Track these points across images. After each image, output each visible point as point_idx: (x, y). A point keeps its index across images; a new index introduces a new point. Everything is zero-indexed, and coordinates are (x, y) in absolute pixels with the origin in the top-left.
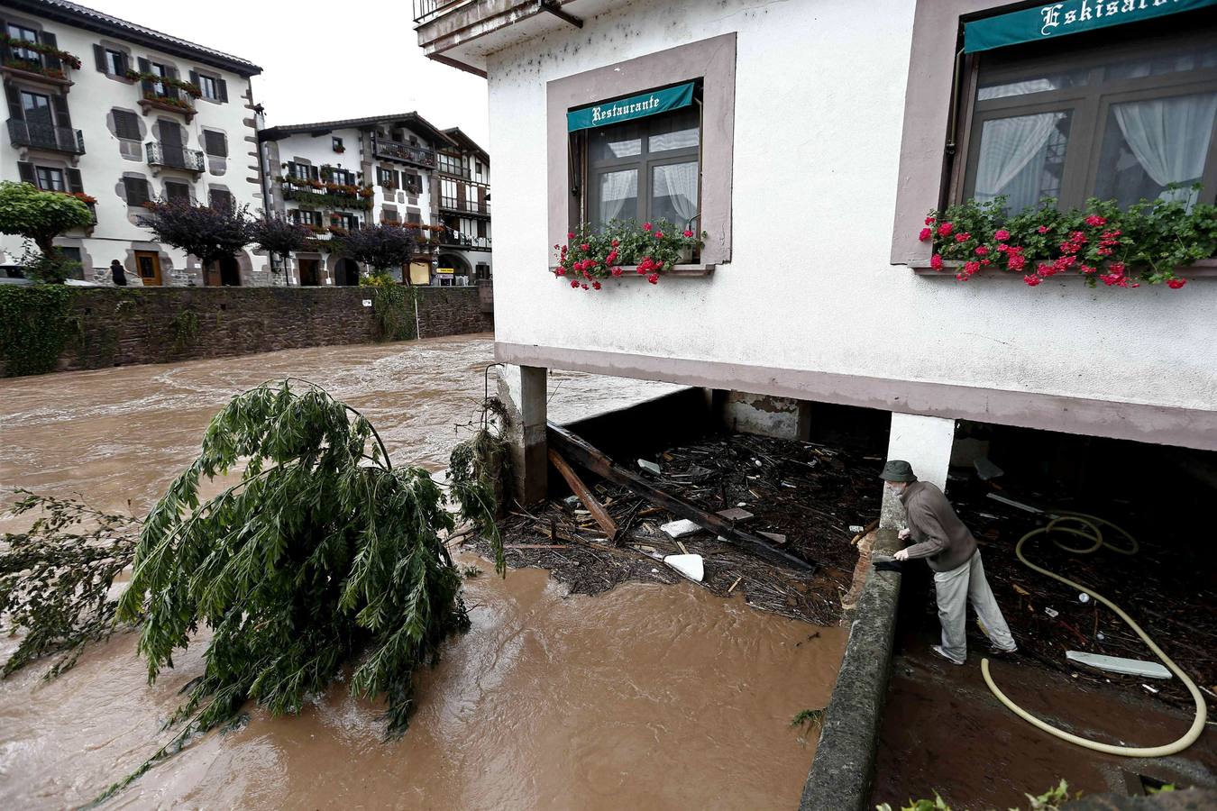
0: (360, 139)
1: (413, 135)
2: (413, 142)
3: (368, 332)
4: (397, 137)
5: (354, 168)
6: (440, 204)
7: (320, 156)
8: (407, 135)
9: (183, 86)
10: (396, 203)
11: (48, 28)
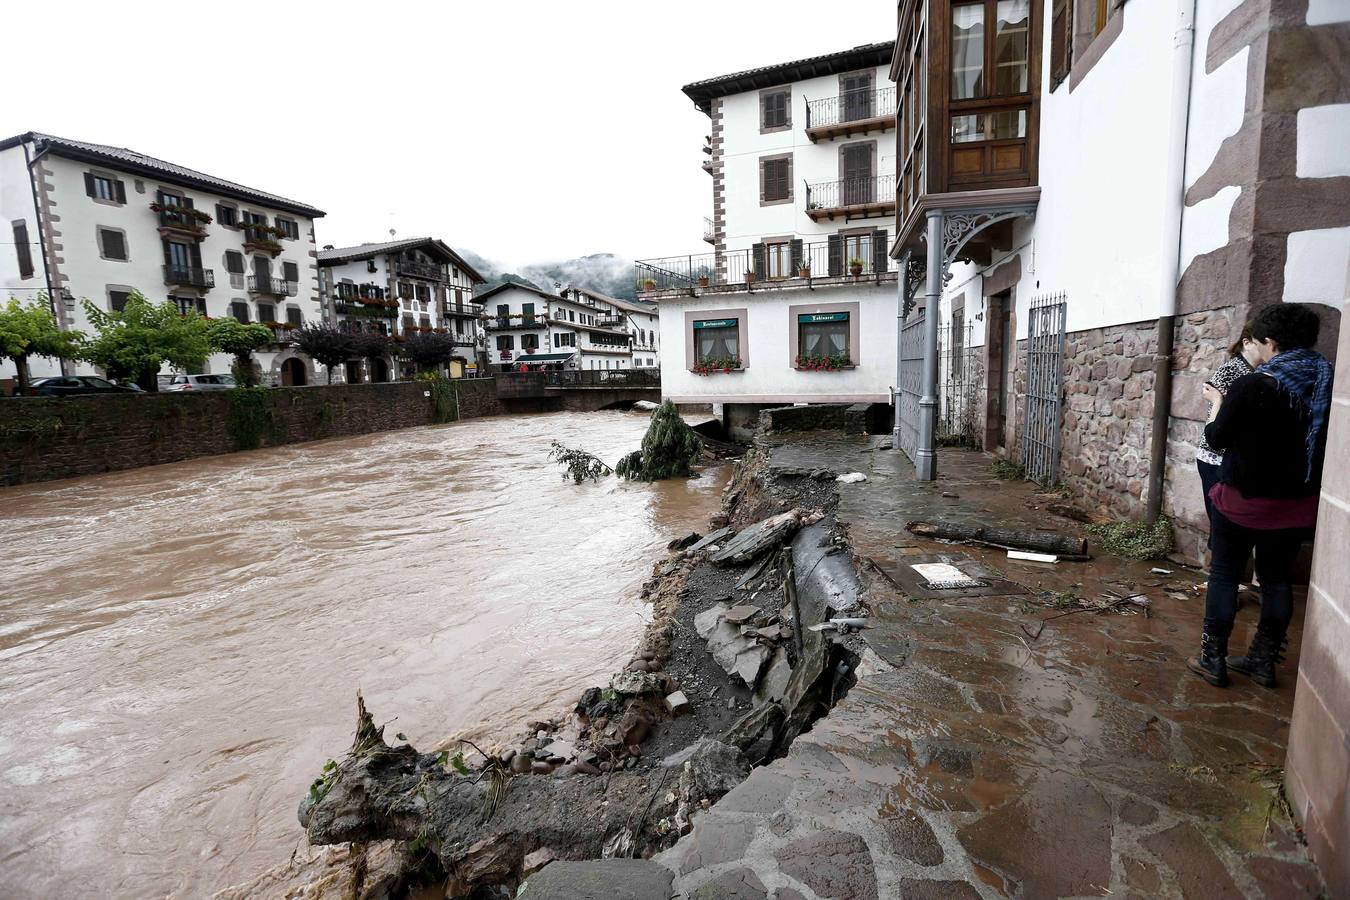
0: (387, 261)
1: (422, 253)
2: (423, 260)
3: (429, 417)
4: (411, 257)
5: (383, 285)
6: (445, 308)
7: (359, 276)
8: (418, 255)
9: (272, 230)
10: (412, 311)
11: (188, 195)
